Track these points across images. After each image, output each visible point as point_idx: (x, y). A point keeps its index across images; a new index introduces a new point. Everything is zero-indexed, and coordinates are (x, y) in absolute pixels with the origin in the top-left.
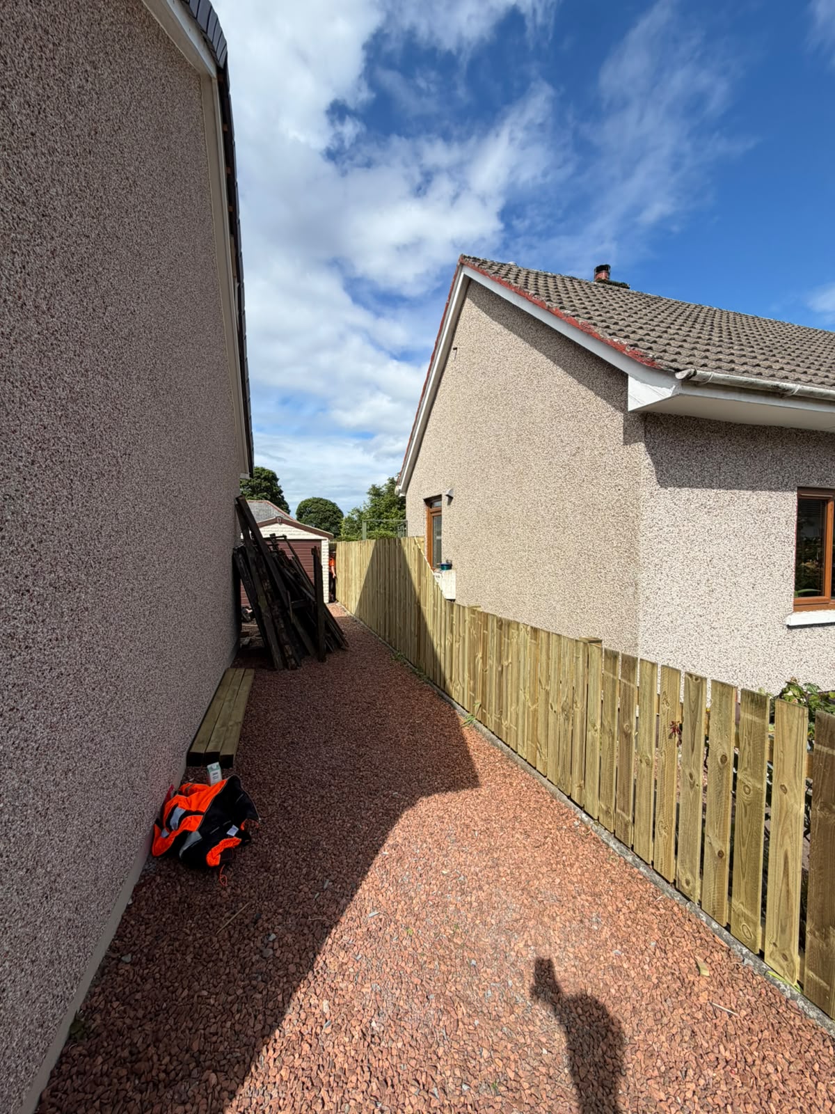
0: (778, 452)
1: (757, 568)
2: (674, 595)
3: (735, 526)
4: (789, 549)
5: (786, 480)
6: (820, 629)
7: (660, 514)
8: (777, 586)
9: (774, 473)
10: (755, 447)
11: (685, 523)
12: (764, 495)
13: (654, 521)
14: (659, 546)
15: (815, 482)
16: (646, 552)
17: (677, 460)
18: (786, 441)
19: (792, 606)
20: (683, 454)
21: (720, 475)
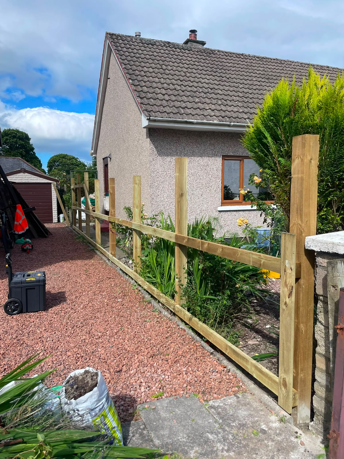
0: (212, 142)
1: (203, 188)
2: (165, 198)
3: (192, 171)
4: (218, 181)
5: (217, 153)
6: (235, 213)
7: (158, 167)
8: (214, 195)
9: (211, 150)
10: (201, 140)
11: (169, 170)
12: (206, 159)
13: (155, 170)
14: (158, 179)
15: (231, 154)
16: (151, 181)
17: (165, 146)
18: (216, 137)
19: (220, 203)
20: (167, 144)
21: (185, 151)
